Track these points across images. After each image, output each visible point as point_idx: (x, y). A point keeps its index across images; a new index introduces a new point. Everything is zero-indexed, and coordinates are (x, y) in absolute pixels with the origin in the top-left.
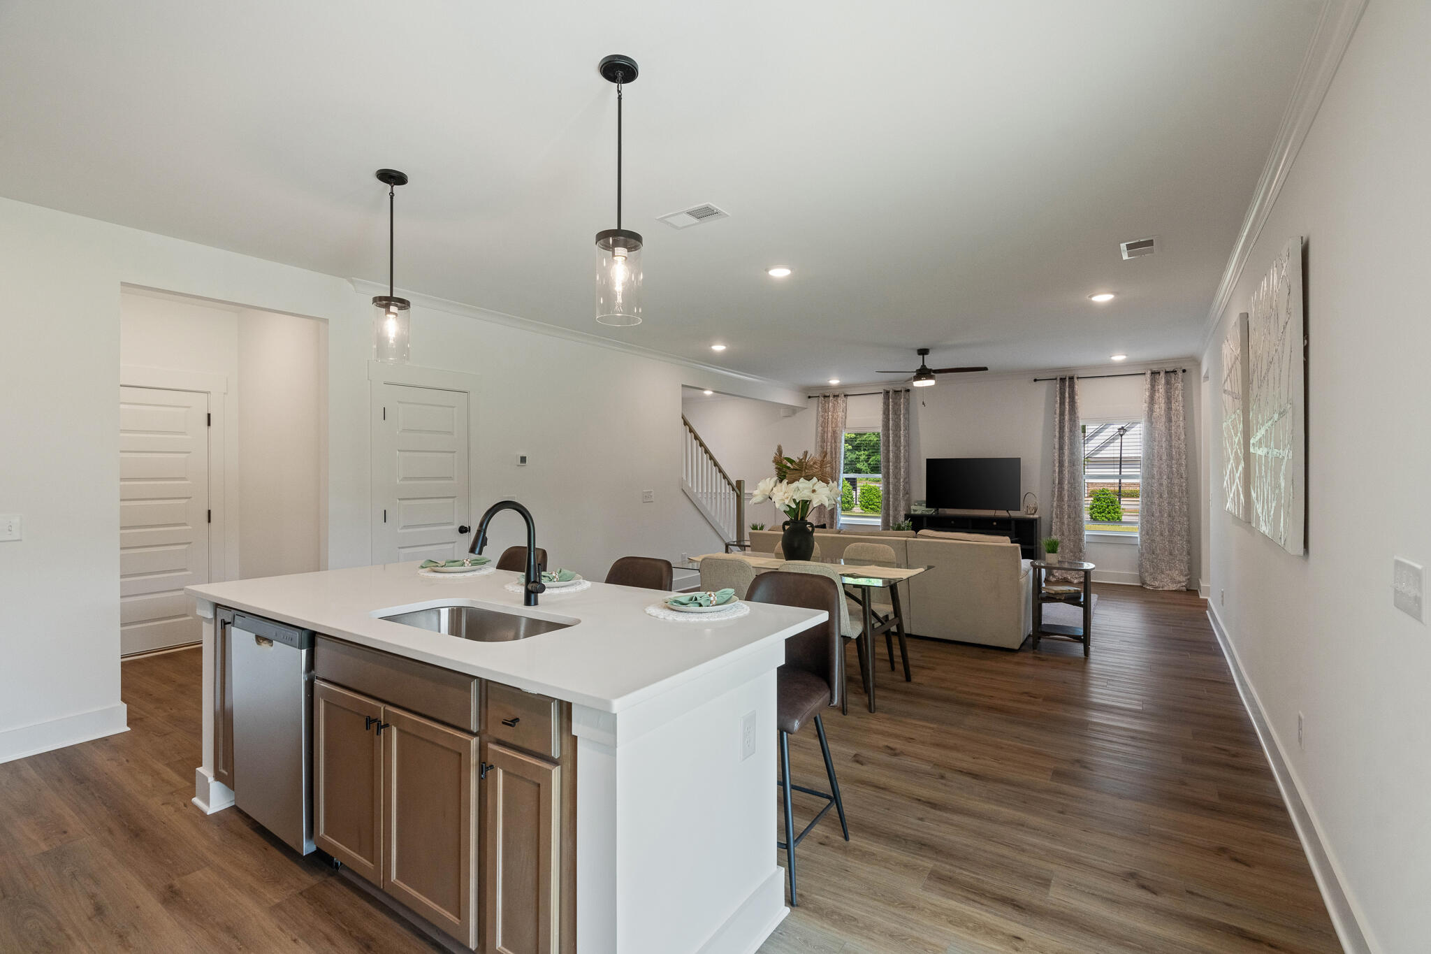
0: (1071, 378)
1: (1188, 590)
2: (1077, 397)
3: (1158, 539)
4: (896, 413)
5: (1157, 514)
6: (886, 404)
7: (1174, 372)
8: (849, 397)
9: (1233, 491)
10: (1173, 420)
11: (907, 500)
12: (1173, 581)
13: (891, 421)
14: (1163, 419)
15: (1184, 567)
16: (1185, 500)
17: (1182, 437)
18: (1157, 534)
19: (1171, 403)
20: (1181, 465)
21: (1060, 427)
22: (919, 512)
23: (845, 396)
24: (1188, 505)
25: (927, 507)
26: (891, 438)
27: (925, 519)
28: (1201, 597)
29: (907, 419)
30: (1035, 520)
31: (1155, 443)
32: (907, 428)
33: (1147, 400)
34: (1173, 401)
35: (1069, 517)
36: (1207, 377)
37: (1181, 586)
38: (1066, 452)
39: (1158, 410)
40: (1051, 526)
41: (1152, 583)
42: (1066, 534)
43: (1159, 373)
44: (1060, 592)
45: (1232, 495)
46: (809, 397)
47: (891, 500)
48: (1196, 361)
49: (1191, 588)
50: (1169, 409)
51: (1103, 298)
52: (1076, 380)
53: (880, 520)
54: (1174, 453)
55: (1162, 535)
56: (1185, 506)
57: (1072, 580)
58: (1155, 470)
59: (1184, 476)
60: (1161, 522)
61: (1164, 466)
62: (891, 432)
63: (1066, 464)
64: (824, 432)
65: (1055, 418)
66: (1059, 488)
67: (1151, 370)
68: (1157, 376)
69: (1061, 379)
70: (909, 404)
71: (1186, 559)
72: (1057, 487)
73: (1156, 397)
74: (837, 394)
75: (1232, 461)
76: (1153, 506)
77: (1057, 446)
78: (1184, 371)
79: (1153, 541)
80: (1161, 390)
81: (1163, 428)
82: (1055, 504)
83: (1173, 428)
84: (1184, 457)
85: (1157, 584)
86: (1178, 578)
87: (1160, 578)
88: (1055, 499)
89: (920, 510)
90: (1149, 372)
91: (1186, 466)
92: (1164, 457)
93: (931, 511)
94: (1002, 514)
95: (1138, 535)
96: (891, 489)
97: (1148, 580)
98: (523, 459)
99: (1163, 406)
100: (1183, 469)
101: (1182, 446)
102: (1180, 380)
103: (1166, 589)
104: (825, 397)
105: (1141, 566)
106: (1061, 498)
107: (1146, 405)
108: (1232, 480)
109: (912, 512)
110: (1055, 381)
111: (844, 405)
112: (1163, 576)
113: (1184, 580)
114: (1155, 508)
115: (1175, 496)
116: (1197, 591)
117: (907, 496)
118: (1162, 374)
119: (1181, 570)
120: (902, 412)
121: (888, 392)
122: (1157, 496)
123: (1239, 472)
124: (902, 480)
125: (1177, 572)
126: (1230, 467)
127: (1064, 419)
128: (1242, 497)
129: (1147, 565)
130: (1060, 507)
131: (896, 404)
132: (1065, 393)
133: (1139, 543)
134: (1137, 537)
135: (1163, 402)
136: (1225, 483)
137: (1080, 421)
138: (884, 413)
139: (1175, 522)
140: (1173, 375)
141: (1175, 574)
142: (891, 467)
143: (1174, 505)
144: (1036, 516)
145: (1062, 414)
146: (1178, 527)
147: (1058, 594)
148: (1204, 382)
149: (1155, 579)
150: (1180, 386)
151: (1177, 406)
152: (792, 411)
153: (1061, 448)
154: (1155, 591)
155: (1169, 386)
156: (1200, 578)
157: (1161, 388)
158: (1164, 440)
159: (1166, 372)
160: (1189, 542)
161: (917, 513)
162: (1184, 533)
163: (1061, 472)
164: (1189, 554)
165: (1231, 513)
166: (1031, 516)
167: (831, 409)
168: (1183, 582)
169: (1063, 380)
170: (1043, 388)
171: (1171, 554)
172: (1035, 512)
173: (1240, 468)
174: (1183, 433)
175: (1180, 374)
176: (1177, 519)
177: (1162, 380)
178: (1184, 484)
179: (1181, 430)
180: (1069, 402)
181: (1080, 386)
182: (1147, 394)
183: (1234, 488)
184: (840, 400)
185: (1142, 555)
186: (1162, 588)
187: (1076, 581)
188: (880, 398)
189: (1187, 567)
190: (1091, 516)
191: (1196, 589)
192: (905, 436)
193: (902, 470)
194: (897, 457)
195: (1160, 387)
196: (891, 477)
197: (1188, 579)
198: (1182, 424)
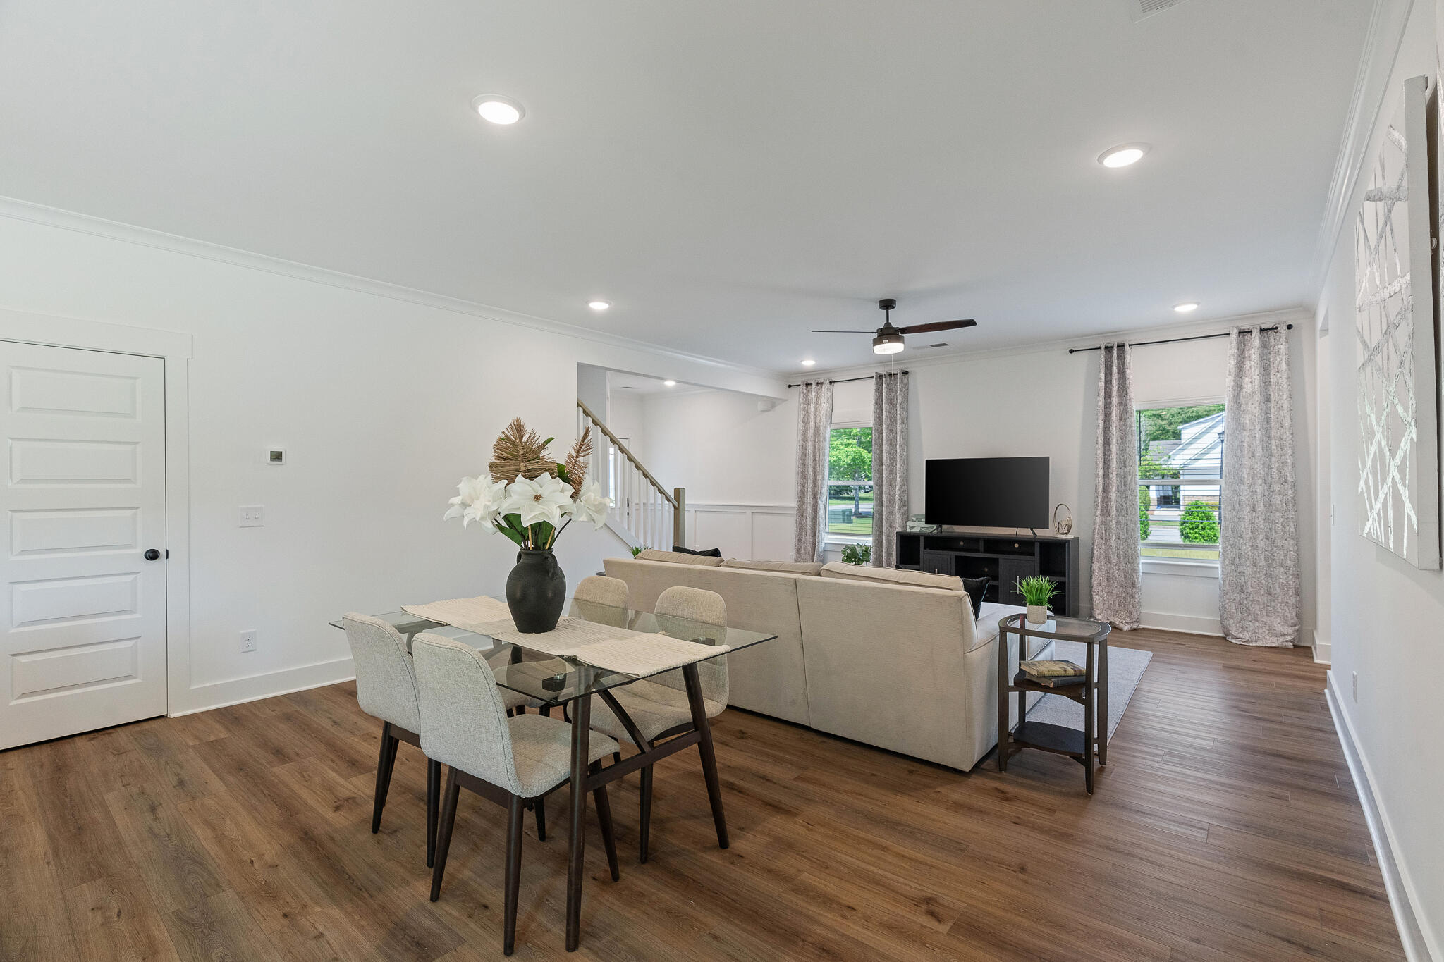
0: (1121, 346)
1: (1295, 646)
2: (1128, 372)
3: (1249, 571)
4: (891, 402)
5: (1248, 535)
6: (879, 391)
7: (1275, 329)
8: (836, 384)
9: (1382, 497)
10: (1273, 398)
11: (904, 514)
12: (1272, 632)
13: (884, 413)
14: (1257, 398)
15: (1290, 613)
16: (1291, 514)
17: (1287, 423)
18: (1248, 563)
19: (1269, 374)
20: (1285, 463)
21: (1106, 415)
22: (916, 530)
23: (830, 382)
24: (1296, 522)
25: (927, 523)
26: (884, 434)
27: (922, 540)
28: (1316, 661)
29: (906, 410)
30: (1068, 541)
31: (1245, 433)
32: (906, 421)
33: (1233, 371)
34: (1272, 372)
35: (1119, 538)
36: (1325, 331)
37: (1285, 641)
38: (1114, 447)
39: (1250, 385)
40: (1092, 550)
41: (1239, 634)
42: (1114, 560)
43: (1251, 331)
44: (1048, 674)
45: (1378, 506)
46: (790, 386)
47: (884, 513)
48: (1309, 311)
49: (1302, 644)
50: (1266, 382)
51: (1124, 159)
52: (1127, 348)
53: (871, 539)
54: (1274, 447)
55: (1255, 565)
56: (1291, 524)
57: (1121, 625)
58: (1245, 471)
59: (1290, 479)
60: (1254, 547)
61: (1259, 466)
62: (884, 426)
63: (1114, 464)
64: (806, 429)
65: (1099, 401)
66: (1104, 498)
67: (1237, 327)
68: (1248, 336)
69: (1106, 348)
70: (907, 390)
71: (1292, 600)
72: (1100, 497)
73: (1246, 367)
74: (821, 380)
75: (1378, 436)
76: (1242, 524)
77: (1101, 440)
78: (1290, 327)
79: (1241, 573)
80: (1253, 356)
81: (1257, 411)
82: (1098, 520)
83: (1273, 410)
84: (1290, 452)
85: (1247, 636)
86: (1280, 629)
87: (1251, 627)
88: (1098, 513)
89: (918, 526)
90: (1236, 331)
91: (1293, 465)
92: (1259, 453)
93: (932, 529)
94: (1025, 532)
95: (1218, 565)
96: (884, 499)
97: (1234, 630)
98: (277, 456)
99: (1257, 379)
100: (1288, 470)
101: (1287, 437)
102: (1283, 339)
103: (1261, 644)
104: (808, 385)
105: (1223, 609)
106: (1106, 510)
107: (1231, 378)
108: (1380, 474)
109: (908, 530)
110: (1098, 351)
111: (830, 394)
112: (1257, 624)
113: (1290, 632)
114: (1244, 527)
115: (1277, 510)
116: (1310, 648)
117: (905, 508)
118: (1256, 333)
119: (1285, 618)
120: (898, 401)
121: (881, 376)
122: (1248, 509)
123: (1400, 454)
124: (897, 488)
125: (1278, 620)
126: (1372, 450)
127: (1111, 403)
128: (1409, 509)
129: (1232, 607)
130: (1105, 523)
131: (890, 390)
132: (1111, 366)
133: (1220, 576)
134: (1218, 568)
135: (1257, 372)
136: (1362, 484)
137: (1133, 404)
138: (876, 403)
139: (1276, 547)
140: (1272, 333)
141: (1276, 623)
142: (884, 472)
143: (1274, 522)
144: (1070, 536)
145: (1108, 396)
146: (1280, 555)
147: (1044, 677)
148: (1320, 337)
149: (1244, 628)
150: (1283, 348)
151: (1279, 378)
152: (772, 403)
153: (1107, 443)
154: (1244, 647)
155: (1266, 351)
156: (1316, 629)
157: (1254, 351)
158: (1258, 427)
159: (1262, 330)
160: (1297, 576)
161: (914, 530)
162: (1289, 563)
163: (1106, 476)
164: (1297, 594)
165: (1377, 544)
166: (1064, 537)
167: (814, 400)
168: (1288, 635)
169: (1109, 349)
170: (1082, 359)
171: (1270, 594)
172: (1069, 531)
173: (1405, 445)
174: (1288, 417)
175: (1283, 330)
176: (1279, 542)
177: (1255, 340)
178: (1290, 492)
179: (1286, 413)
180: (1119, 379)
181: (1131, 356)
182: (1233, 362)
183: (1385, 490)
184: (825, 389)
185: (1225, 593)
186: (1256, 641)
187: (1126, 628)
188: (872, 384)
189: (1294, 614)
190: (1182, 531)
191: (1309, 645)
192: (902, 431)
193: (898, 475)
194: (892, 460)
195: (1252, 351)
196: (884, 483)
197: (1297, 631)
198: (1286, 404)
